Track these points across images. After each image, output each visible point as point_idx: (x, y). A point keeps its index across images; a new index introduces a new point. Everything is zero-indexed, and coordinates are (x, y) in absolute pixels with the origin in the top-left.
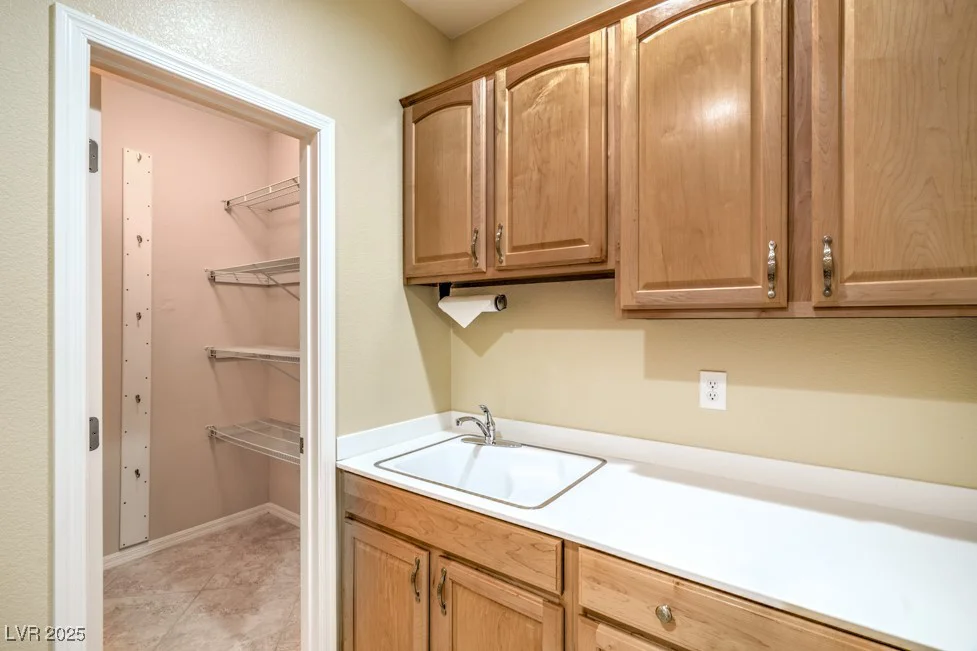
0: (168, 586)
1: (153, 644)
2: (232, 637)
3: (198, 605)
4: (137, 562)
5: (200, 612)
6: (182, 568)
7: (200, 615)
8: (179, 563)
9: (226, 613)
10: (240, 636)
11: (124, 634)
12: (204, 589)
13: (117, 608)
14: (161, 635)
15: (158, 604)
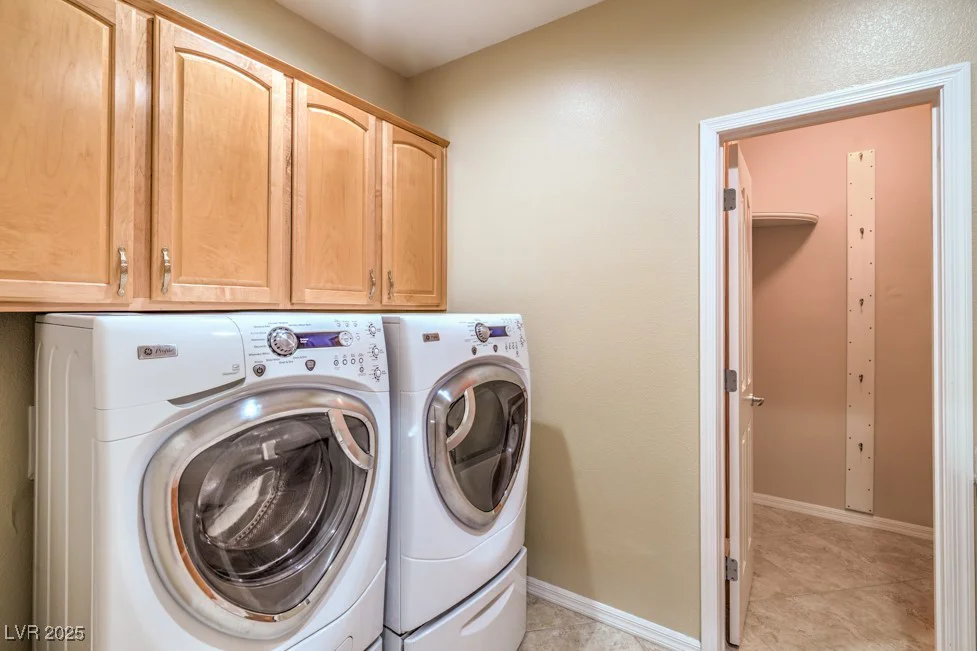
0: (873, 560)
1: (832, 588)
2: (903, 634)
3: (891, 589)
4: (860, 528)
5: (888, 596)
6: (896, 555)
7: (886, 598)
8: (896, 549)
9: (912, 614)
10: (912, 639)
11: (818, 567)
12: (904, 582)
13: (824, 549)
14: (843, 587)
15: (856, 566)
